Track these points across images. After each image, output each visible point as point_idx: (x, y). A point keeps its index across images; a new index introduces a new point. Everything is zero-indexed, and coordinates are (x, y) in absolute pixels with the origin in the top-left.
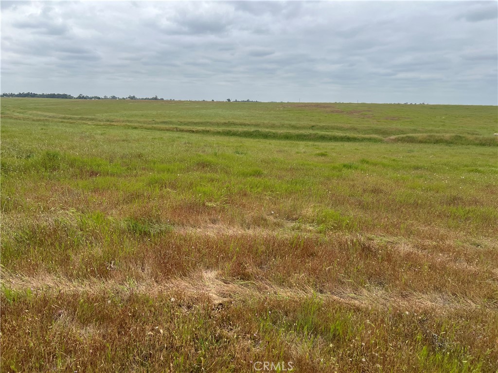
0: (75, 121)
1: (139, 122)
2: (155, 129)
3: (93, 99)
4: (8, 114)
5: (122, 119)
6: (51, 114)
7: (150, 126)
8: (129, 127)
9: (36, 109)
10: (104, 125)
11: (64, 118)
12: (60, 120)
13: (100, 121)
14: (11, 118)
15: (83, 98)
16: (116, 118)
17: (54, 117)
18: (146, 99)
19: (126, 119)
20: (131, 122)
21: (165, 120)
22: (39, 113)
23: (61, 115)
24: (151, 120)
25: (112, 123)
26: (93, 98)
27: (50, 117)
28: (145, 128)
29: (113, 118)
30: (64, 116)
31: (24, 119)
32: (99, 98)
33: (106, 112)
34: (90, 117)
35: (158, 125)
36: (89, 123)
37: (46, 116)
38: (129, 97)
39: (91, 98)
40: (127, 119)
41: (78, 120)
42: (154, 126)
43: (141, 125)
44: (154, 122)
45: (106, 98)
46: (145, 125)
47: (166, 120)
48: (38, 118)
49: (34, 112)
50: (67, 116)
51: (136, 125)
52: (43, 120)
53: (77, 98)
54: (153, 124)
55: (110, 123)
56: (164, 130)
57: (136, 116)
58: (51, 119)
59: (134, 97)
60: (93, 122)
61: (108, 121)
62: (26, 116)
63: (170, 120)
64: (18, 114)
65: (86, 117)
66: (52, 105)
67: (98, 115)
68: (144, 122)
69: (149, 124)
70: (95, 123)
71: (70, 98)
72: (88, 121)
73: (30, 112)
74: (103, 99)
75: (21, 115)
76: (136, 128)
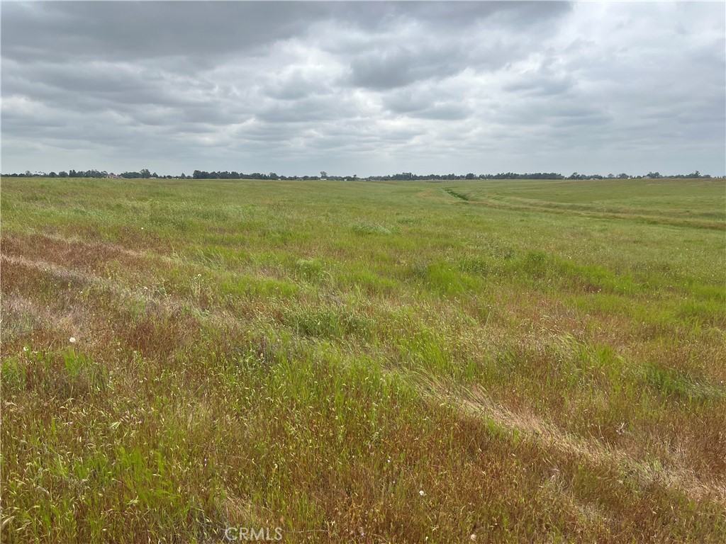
0: (563, 211)
1: (661, 214)
2: (689, 225)
3: (592, 179)
4: (482, 200)
5: (633, 208)
6: (533, 201)
7: (680, 220)
8: (643, 221)
9: (515, 194)
10: (604, 217)
11: (549, 206)
12: (544, 209)
13: (598, 211)
14: (485, 205)
15: (578, 177)
16: (623, 206)
17: (536, 205)
18: (677, 177)
19: (639, 209)
20: (647, 213)
21: (710, 212)
22: (519, 199)
23: (545, 203)
24: (682, 210)
25: (617, 215)
26: (592, 177)
27: (531, 205)
28: (672, 224)
29: (619, 207)
30: (548, 203)
31: (500, 207)
32: (600, 178)
33: (609, 198)
34: (584, 205)
35: (695, 220)
36: (583, 213)
37: (525, 203)
38: (648, 175)
39: (589, 178)
40: (642, 208)
41: (568, 208)
42: (688, 220)
43: (663, 218)
44: (688, 214)
45: (611, 177)
46: (672, 219)
47: (712, 210)
48: (517, 206)
49: (513, 198)
50: (553, 203)
51: (656, 218)
52: (523, 208)
53: (568, 179)
54: (686, 217)
55: (613, 215)
56: (706, 228)
57: (658, 203)
58: (531, 207)
59: (657, 174)
60: (589, 212)
61: (611, 211)
62: (503, 203)
63: (719, 211)
64: (492, 201)
65: (579, 204)
66: (536, 189)
67: (597, 202)
68: (670, 215)
69: (679, 217)
70: (592, 213)
71: (559, 179)
72: (582, 210)
73: (508, 198)
74: (606, 178)
75: (497, 202)
76: (655, 223)
